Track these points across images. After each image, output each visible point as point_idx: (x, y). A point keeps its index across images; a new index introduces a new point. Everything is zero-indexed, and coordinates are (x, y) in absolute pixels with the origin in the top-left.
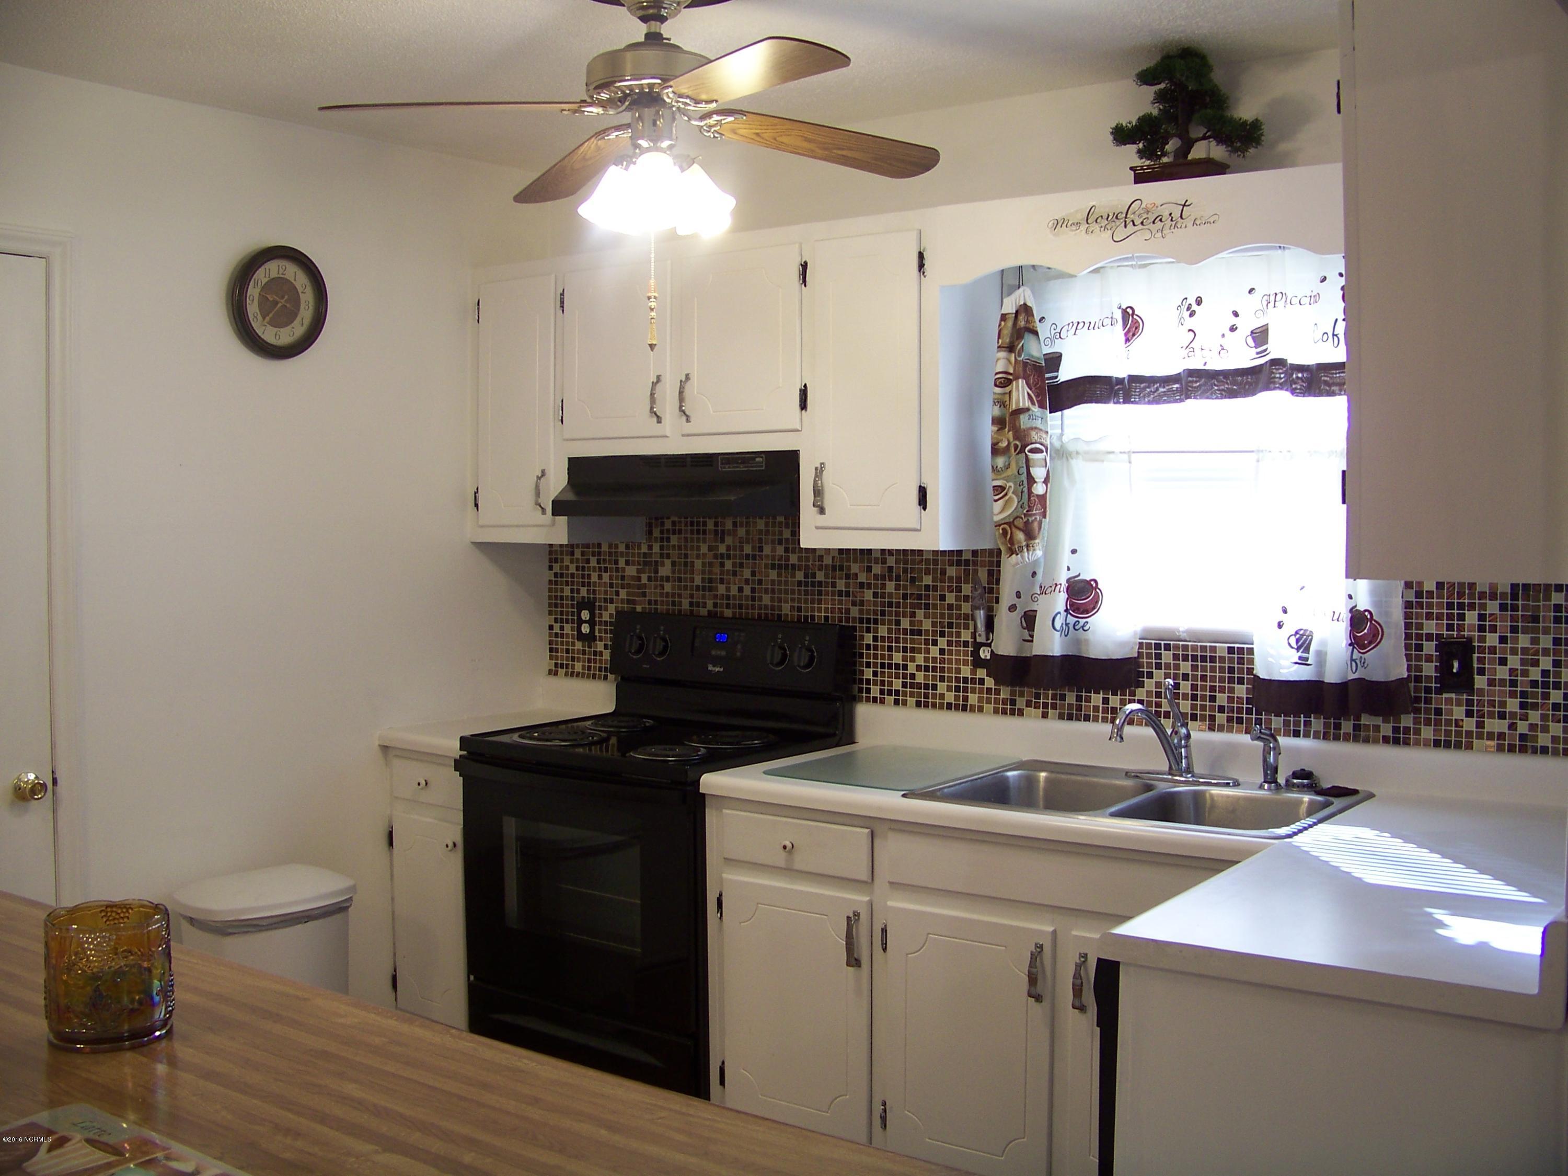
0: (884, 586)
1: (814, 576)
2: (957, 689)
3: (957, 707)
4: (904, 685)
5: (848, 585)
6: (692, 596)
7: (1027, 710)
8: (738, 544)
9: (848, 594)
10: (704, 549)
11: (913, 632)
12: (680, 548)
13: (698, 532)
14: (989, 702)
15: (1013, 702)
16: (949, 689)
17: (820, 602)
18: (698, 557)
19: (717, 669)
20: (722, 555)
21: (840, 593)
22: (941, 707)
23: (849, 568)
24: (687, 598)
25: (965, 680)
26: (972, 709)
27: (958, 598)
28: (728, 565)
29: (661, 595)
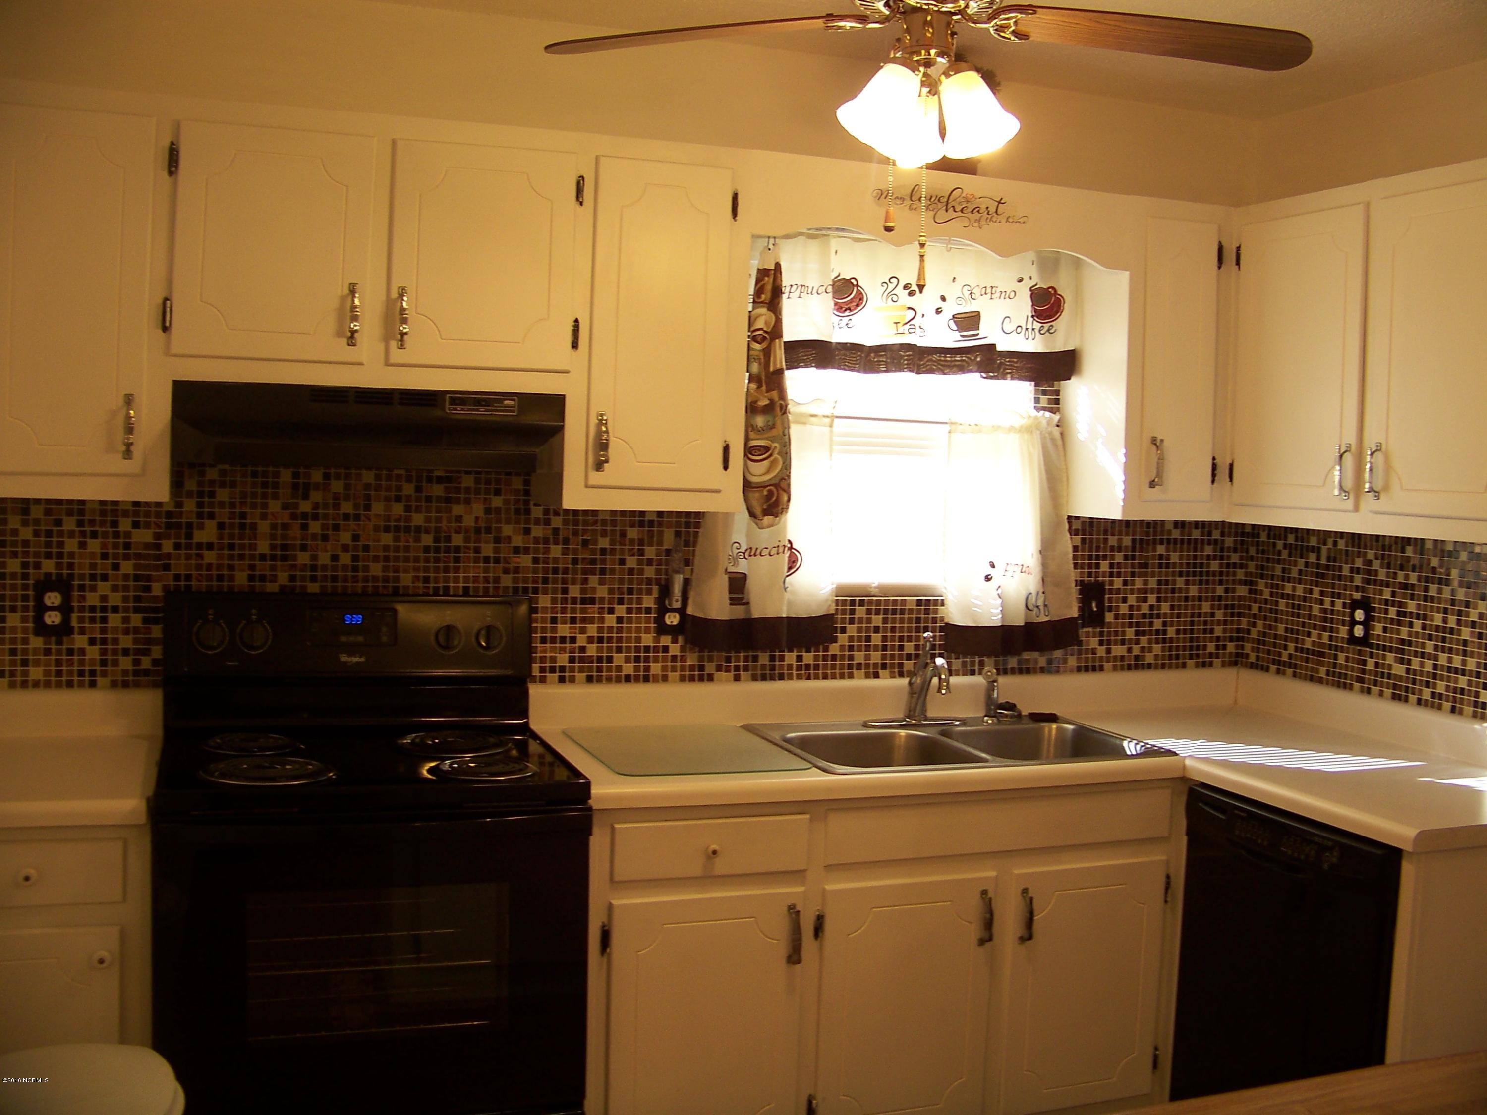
0: (547, 551)
1: (448, 539)
2: (637, 659)
3: (637, 679)
4: (572, 660)
5: (496, 550)
6: (252, 567)
7: (717, 675)
8: (331, 501)
9: (497, 560)
10: (274, 506)
11: (584, 601)
12: (232, 505)
13: (265, 485)
14: (674, 670)
15: (702, 668)
16: (627, 660)
17: (457, 570)
18: (264, 517)
19: (355, 659)
20: (305, 516)
21: (487, 560)
22: (618, 680)
23: (499, 530)
24: (243, 570)
25: (647, 649)
26: (656, 680)
27: (640, 562)
28: (315, 527)
29: (199, 567)
